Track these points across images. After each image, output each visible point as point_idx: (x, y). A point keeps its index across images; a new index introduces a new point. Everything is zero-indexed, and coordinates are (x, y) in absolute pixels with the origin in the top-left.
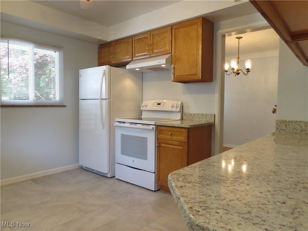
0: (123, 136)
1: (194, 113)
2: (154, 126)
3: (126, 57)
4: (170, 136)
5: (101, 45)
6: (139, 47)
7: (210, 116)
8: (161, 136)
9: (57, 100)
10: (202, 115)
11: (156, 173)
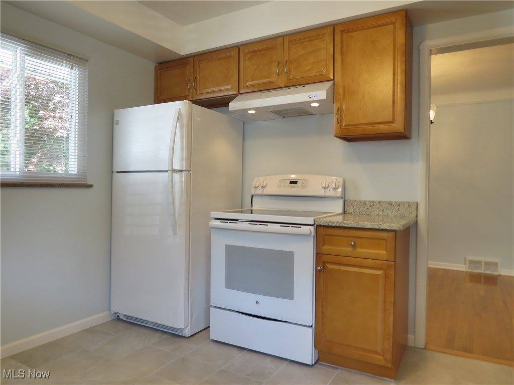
0: (230, 249)
1: (372, 199)
2: (312, 228)
3: (223, 88)
4: (350, 249)
5: (161, 63)
6: (255, 67)
7: (406, 205)
8: (326, 248)
9: (73, 172)
10: (390, 203)
11: (314, 326)
